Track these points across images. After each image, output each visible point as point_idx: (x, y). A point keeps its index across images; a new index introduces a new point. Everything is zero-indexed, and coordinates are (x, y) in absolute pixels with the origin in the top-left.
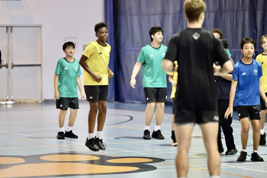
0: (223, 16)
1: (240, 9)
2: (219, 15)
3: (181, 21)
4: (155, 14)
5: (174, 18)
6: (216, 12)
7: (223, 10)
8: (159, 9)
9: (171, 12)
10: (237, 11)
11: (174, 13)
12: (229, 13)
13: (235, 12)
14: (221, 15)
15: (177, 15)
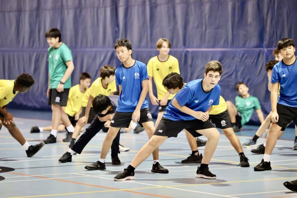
0: (83, 13)
1: (101, 5)
2: (78, 12)
3: (38, 19)
4: (10, 11)
5: (31, 16)
6: (76, 9)
7: (83, 6)
8: (15, 6)
9: (28, 8)
10: (98, 8)
11: (31, 11)
12: (89, 10)
13: (96, 9)
14: (80, 12)
15: (34, 13)
